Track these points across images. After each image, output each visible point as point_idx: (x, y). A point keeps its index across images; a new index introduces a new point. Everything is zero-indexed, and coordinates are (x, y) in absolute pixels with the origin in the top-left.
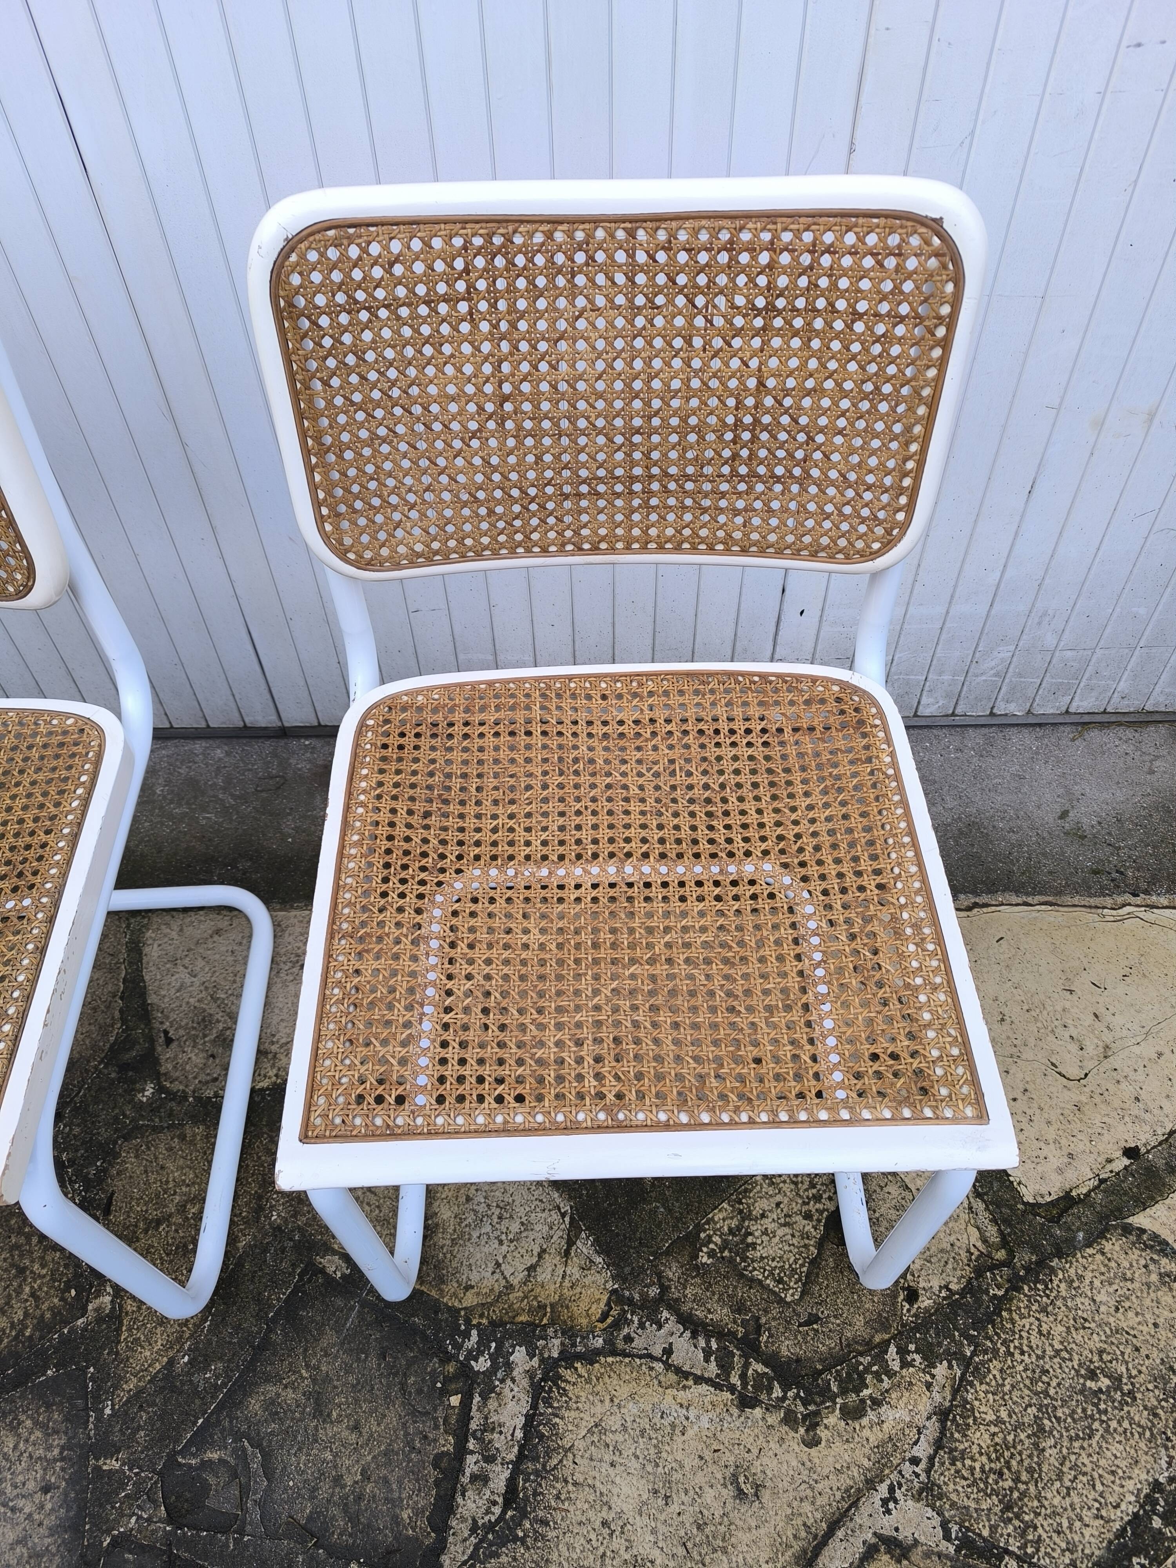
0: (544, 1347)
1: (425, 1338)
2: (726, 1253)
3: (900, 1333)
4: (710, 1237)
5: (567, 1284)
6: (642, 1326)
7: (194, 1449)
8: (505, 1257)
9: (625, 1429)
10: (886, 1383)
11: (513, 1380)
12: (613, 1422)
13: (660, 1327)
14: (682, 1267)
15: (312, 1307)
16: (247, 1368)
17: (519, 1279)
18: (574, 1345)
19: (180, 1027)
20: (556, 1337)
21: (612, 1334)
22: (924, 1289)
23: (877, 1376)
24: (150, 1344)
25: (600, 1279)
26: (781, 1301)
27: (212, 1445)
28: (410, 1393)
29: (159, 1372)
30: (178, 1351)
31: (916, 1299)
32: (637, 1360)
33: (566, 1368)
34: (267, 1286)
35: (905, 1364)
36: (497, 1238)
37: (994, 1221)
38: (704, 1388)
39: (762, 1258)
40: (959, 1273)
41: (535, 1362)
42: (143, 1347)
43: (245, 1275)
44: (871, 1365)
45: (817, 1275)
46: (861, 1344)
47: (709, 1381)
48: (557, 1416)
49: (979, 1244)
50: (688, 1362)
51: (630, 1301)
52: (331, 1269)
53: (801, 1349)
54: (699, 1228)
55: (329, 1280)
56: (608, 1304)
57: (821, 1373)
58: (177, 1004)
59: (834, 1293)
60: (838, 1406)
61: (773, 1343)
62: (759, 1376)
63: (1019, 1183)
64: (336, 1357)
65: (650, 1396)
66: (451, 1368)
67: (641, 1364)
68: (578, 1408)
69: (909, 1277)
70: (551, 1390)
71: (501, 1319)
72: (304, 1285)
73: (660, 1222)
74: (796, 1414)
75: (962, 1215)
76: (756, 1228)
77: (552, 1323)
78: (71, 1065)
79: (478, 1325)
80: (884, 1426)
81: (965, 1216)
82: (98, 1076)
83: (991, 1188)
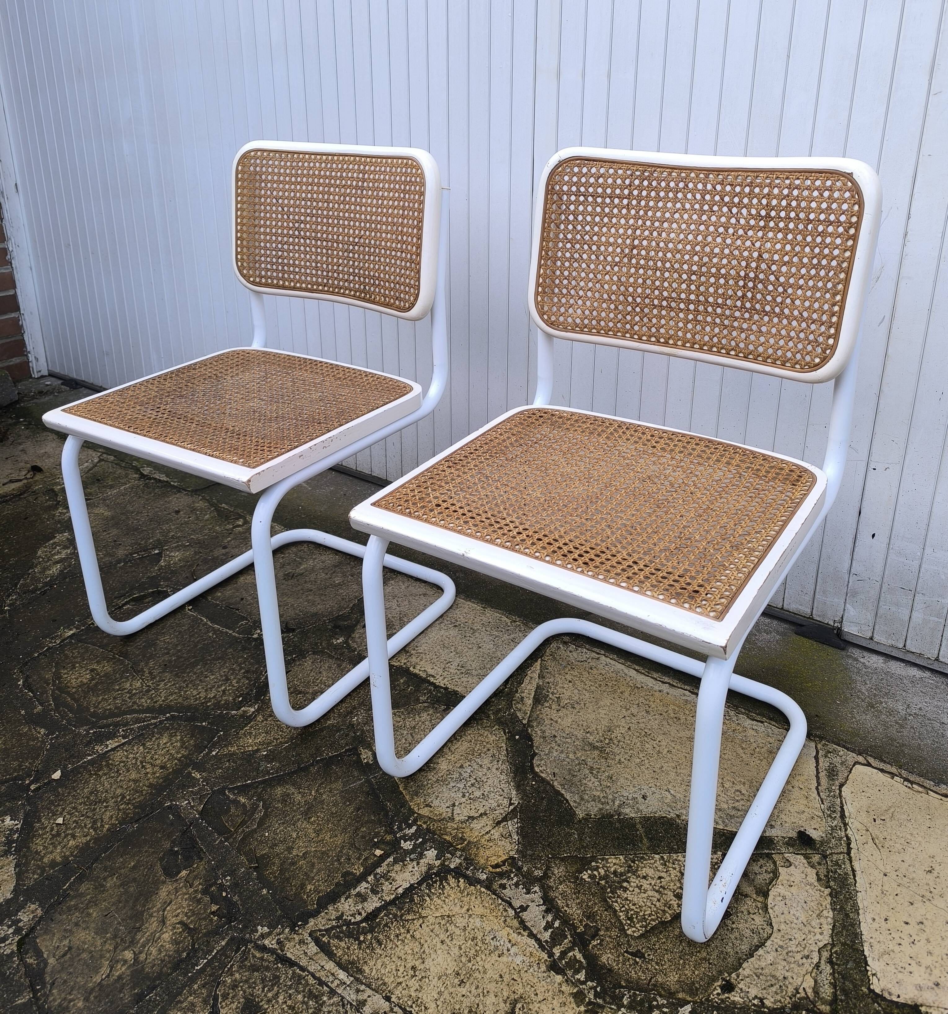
0: (448, 859)
1: (386, 815)
2: (603, 882)
3: (701, 1003)
4: (598, 867)
5: (487, 837)
6: (517, 885)
7: (236, 791)
8: (460, 804)
9: (465, 929)
11: (418, 864)
12: (461, 922)
13: (528, 892)
14: (567, 872)
16: (289, 773)
17: (460, 818)
18: (467, 869)
20: (459, 858)
21: (495, 878)
22: (741, 989)
24: (255, 738)
25: (508, 847)
26: (622, 930)
27: (246, 795)
28: (358, 835)
29: (249, 751)
30: (264, 748)
31: (730, 992)
32: (500, 901)
33: (453, 877)
34: (327, 746)
36: (463, 793)
37: (834, 985)
38: (532, 942)
39: (626, 899)
40: (778, 998)
41: (438, 863)
42: (251, 737)
43: (320, 735)
45: (661, 932)
46: (665, 990)
47: (538, 941)
48: (429, 896)
49: (809, 991)
50: (532, 922)
51: (519, 869)
52: (364, 757)
53: (617, 965)
54: (594, 859)
55: (359, 761)
56: (504, 862)
57: (622, 987)
59: (666, 950)
61: (599, 950)
62: (576, 961)
63: (874, 975)
64: (334, 796)
65: (493, 924)
66: (388, 838)
67: (501, 904)
68: (444, 901)
69: (733, 975)
70: (436, 882)
71: (435, 830)
72: (344, 755)
73: (570, 842)
74: (586, 997)
75: (807, 965)
76: (634, 881)
77: (463, 850)
78: (315, 615)
79: (420, 826)
81: (809, 968)
82: (322, 624)
83: (846, 964)
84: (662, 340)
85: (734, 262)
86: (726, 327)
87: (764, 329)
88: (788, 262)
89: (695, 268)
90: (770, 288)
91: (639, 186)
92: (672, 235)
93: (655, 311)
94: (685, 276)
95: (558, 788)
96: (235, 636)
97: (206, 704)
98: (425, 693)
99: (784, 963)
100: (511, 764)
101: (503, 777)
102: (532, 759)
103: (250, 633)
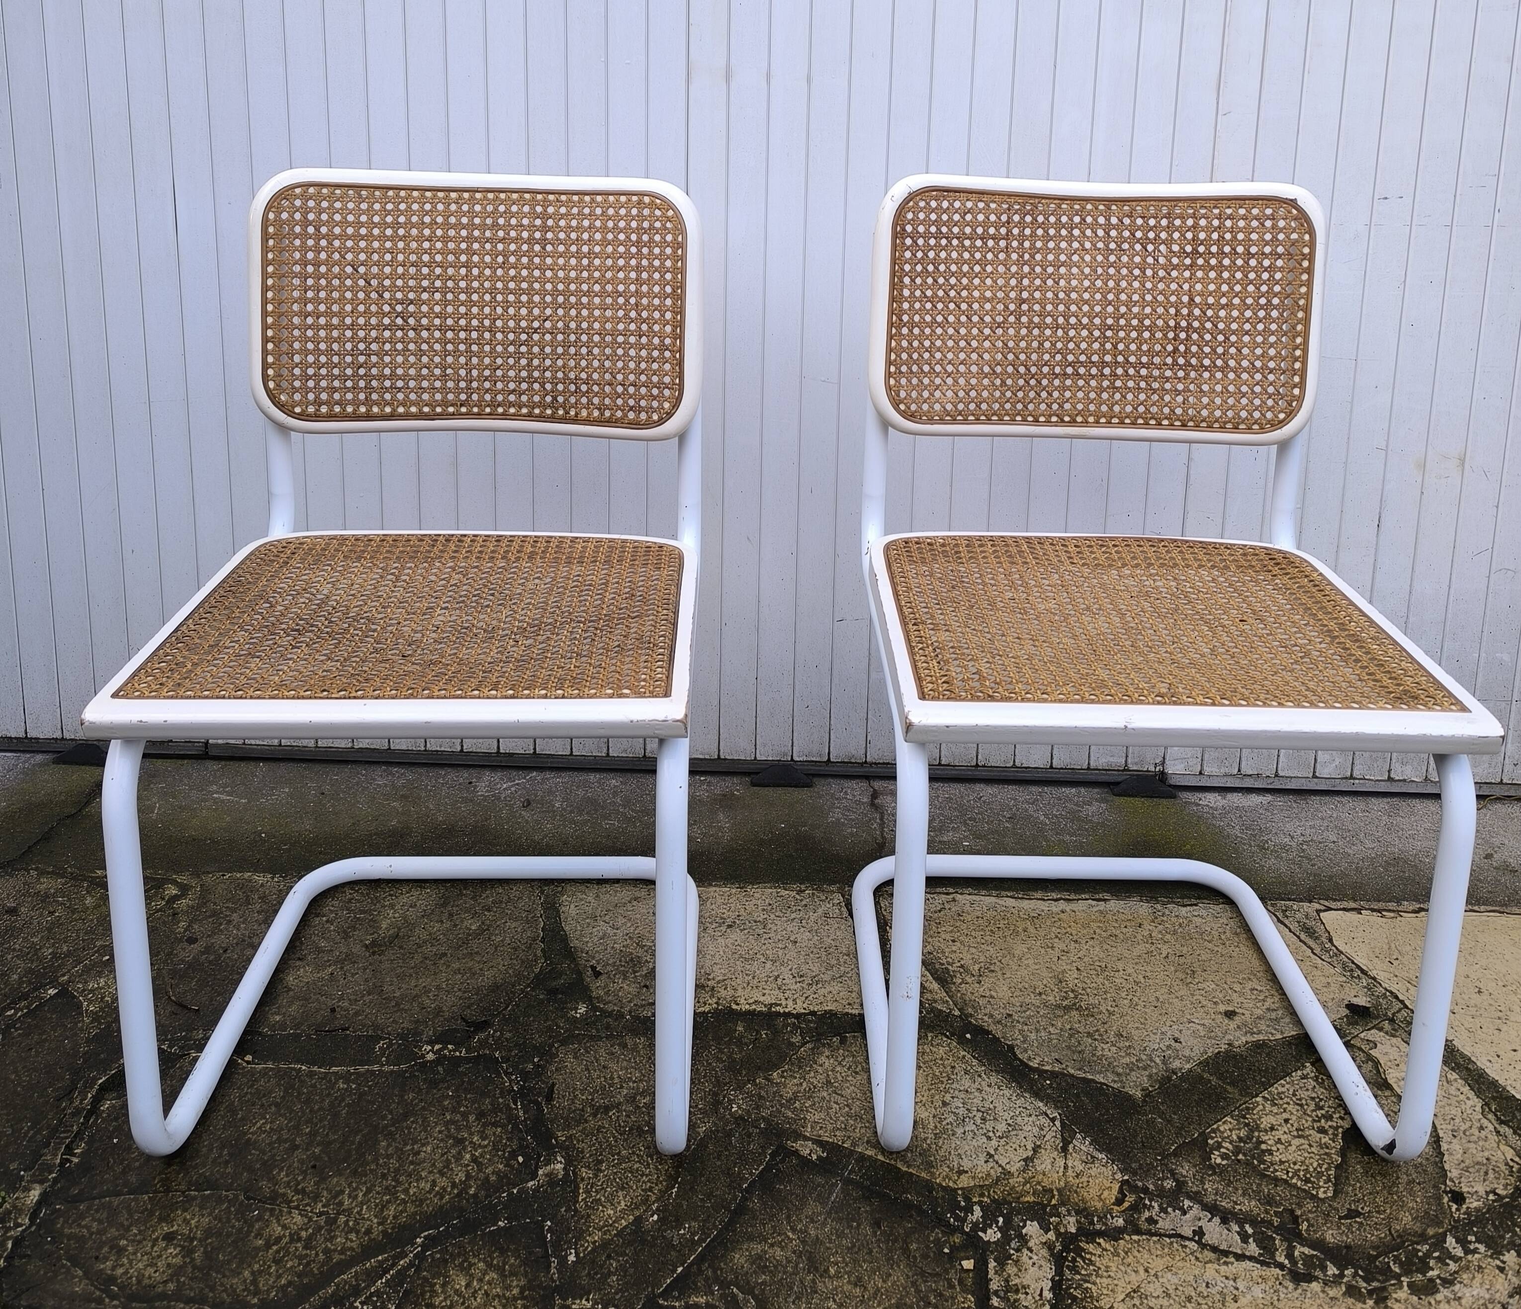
0: (1058, 1224)
1: (921, 1212)
2: (1241, 1157)
3: (1454, 1227)
4: (1219, 1143)
5: (1071, 1174)
6: (1163, 1210)
7: (676, 1294)
8: (996, 1150)
9: (1168, 1296)
10: (1453, 1266)
11: (1030, 1250)
12: (1154, 1289)
13: (1184, 1213)
14: (1195, 1166)
15: (790, 1182)
16: (725, 1228)
17: (1016, 1168)
18: (1092, 1223)
19: (608, 965)
20: (1069, 1214)
21: (1132, 1216)
22: (1468, 1193)
23: (1439, 1259)
24: (612, 1205)
25: (1108, 1171)
26: (1314, 1197)
27: (697, 1291)
28: (915, 1257)
29: (626, 1227)
30: (645, 1211)
31: (1463, 1201)
32: (1168, 1240)
33: (1088, 1243)
34: (736, 1164)
35: (1467, 1252)
36: (984, 1135)
38: (1248, 1264)
39: (1282, 1162)
40: (1503, 1182)
41: (1051, 1235)
42: (604, 1206)
44: (1430, 1252)
45: (1348, 1178)
46: (1414, 1236)
47: (1251, 1258)
48: (1087, 1282)
49: (1517, 1159)
50: (1225, 1243)
51: (1145, 1190)
52: (805, 1152)
53: (1348, 1237)
54: (1206, 1136)
55: (805, 1162)
56: (1121, 1192)
57: (1377, 1257)
58: (602, 948)
59: (1370, 1194)
60: (1405, 1284)
61: (1315, 1232)
62: (1307, 1259)
64: (824, 1224)
65: (1189, 1269)
66: (957, 1239)
67: (1172, 1243)
68: (1109, 1277)
69: (1448, 1182)
70: (1074, 1260)
71: (1004, 1199)
72: (777, 1164)
73: (1161, 1131)
74: (1360, 1289)
75: (1489, 1136)
76: (1269, 1139)
77: (1063, 1204)
78: (495, 988)
79: (980, 1203)
80: (1463, 1301)
81: (1493, 1138)
82: (525, 996)
83: (1514, 1116)
84: (1067, 419)
85: (1160, 310)
86: (1155, 391)
87: (1205, 388)
88: (1227, 305)
89: (1110, 321)
90: (1208, 337)
91: (1019, 223)
92: (1074, 283)
93: (1057, 382)
94: (1097, 333)
95: (1081, 1075)
96: (392, 1071)
97: (467, 1193)
98: (791, 1032)
99: (1472, 1145)
100: (998, 1072)
101: (1007, 1092)
102: (1014, 1054)
103: (415, 1056)
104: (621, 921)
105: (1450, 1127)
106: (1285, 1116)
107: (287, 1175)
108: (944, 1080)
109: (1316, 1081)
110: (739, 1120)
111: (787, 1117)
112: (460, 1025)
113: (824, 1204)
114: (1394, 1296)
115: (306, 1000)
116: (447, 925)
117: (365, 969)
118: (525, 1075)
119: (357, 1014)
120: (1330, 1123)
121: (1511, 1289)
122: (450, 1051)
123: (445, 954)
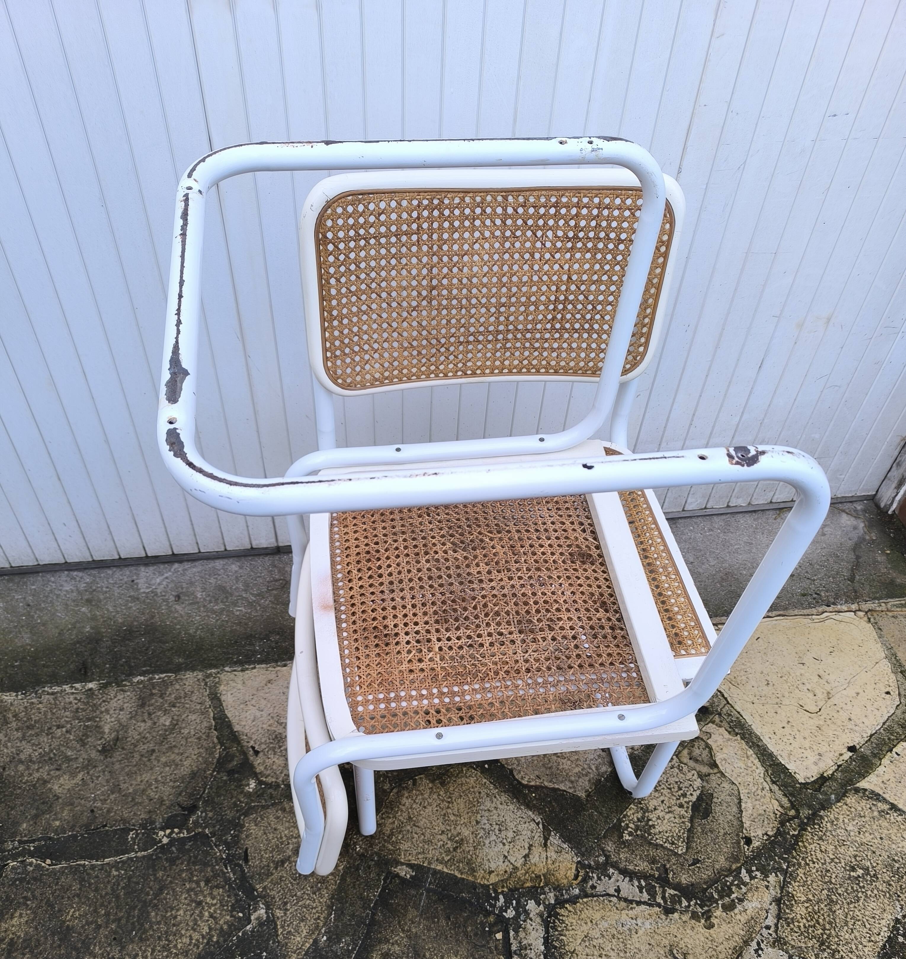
0: (545, 899)
1: (471, 904)
2: (639, 833)
3: (746, 862)
4: (627, 825)
5: (549, 862)
6: (599, 879)
8: (508, 852)
9: (603, 936)
10: (744, 889)
11: (531, 920)
12: (596, 933)
13: (610, 878)
14: (615, 843)
15: (396, 897)
16: (365, 937)
17: (520, 863)
18: (562, 895)
19: (262, 743)
20: (550, 892)
21: (583, 886)
22: (755, 838)
23: (738, 886)
24: (299, 933)
25: (569, 857)
26: (676, 854)
28: (471, 937)
29: (309, 948)
30: (318, 934)
31: (751, 842)
32: (601, 898)
33: (560, 908)
34: (365, 889)
35: (752, 878)
36: (501, 842)
37: (785, 795)
38: (643, 907)
39: (660, 832)
40: (771, 825)
41: (541, 907)
42: (294, 936)
43: (348, 885)
44: (733, 881)
45: (693, 837)
46: (725, 871)
47: (645, 903)
48: (561, 935)
49: (779, 809)
50: (631, 895)
51: (589, 866)
52: (402, 874)
53: (692, 878)
54: (621, 821)
55: (403, 880)
56: (577, 869)
57: (706, 889)
58: (255, 729)
59: (705, 846)
60: (720, 905)
61: (676, 878)
62: (672, 896)
63: (795, 773)
64: (419, 923)
65: (613, 916)
66: (492, 919)
67: (604, 899)
68: (573, 929)
69: (744, 831)
70: (554, 921)
71: (515, 887)
72: (388, 885)
73: (596, 821)
74: (698, 913)
75: (767, 794)
76: (653, 816)
77: (546, 884)
78: (194, 775)
79: (502, 892)
80: (748, 912)
81: (769, 795)
82: (214, 780)
83: (780, 777)
95: (551, 785)
96: (144, 857)
97: (212, 941)
98: (383, 781)
99: (757, 802)
100: (505, 792)
101: (511, 807)
102: (514, 776)
103: (155, 842)
104: (263, 702)
105: (747, 791)
106: (662, 798)
107: (100, 949)
108: (475, 803)
109: (679, 769)
110: (362, 856)
111: (389, 850)
112: (177, 810)
113: (417, 909)
114: (715, 914)
115: (72, 804)
116: (149, 723)
117: (104, 772)
118: (229, 846)
119: (109, 811)
120: (686, 799)
121: (770, 899)
122: (177, 834)
123: (153, 751)
